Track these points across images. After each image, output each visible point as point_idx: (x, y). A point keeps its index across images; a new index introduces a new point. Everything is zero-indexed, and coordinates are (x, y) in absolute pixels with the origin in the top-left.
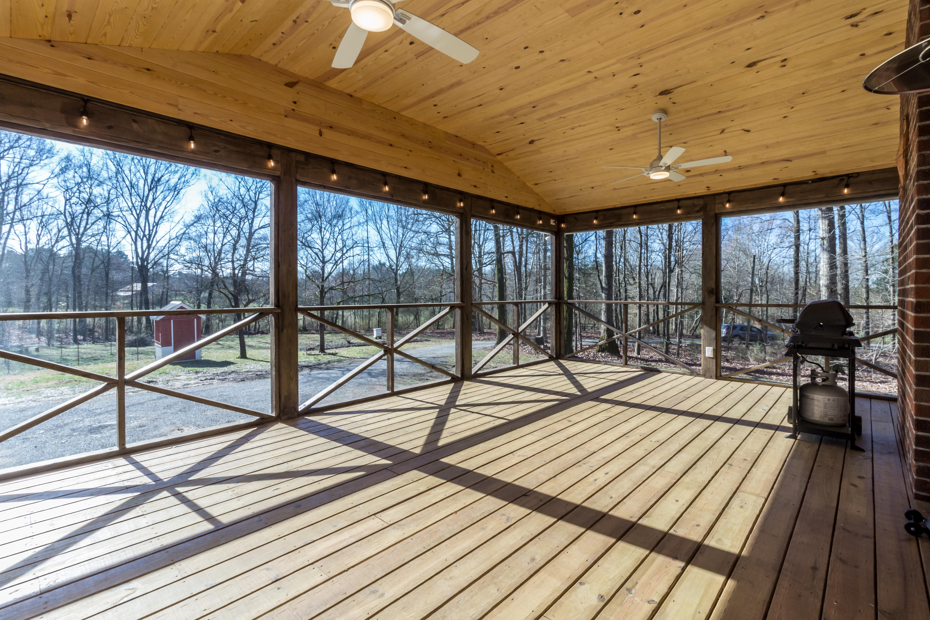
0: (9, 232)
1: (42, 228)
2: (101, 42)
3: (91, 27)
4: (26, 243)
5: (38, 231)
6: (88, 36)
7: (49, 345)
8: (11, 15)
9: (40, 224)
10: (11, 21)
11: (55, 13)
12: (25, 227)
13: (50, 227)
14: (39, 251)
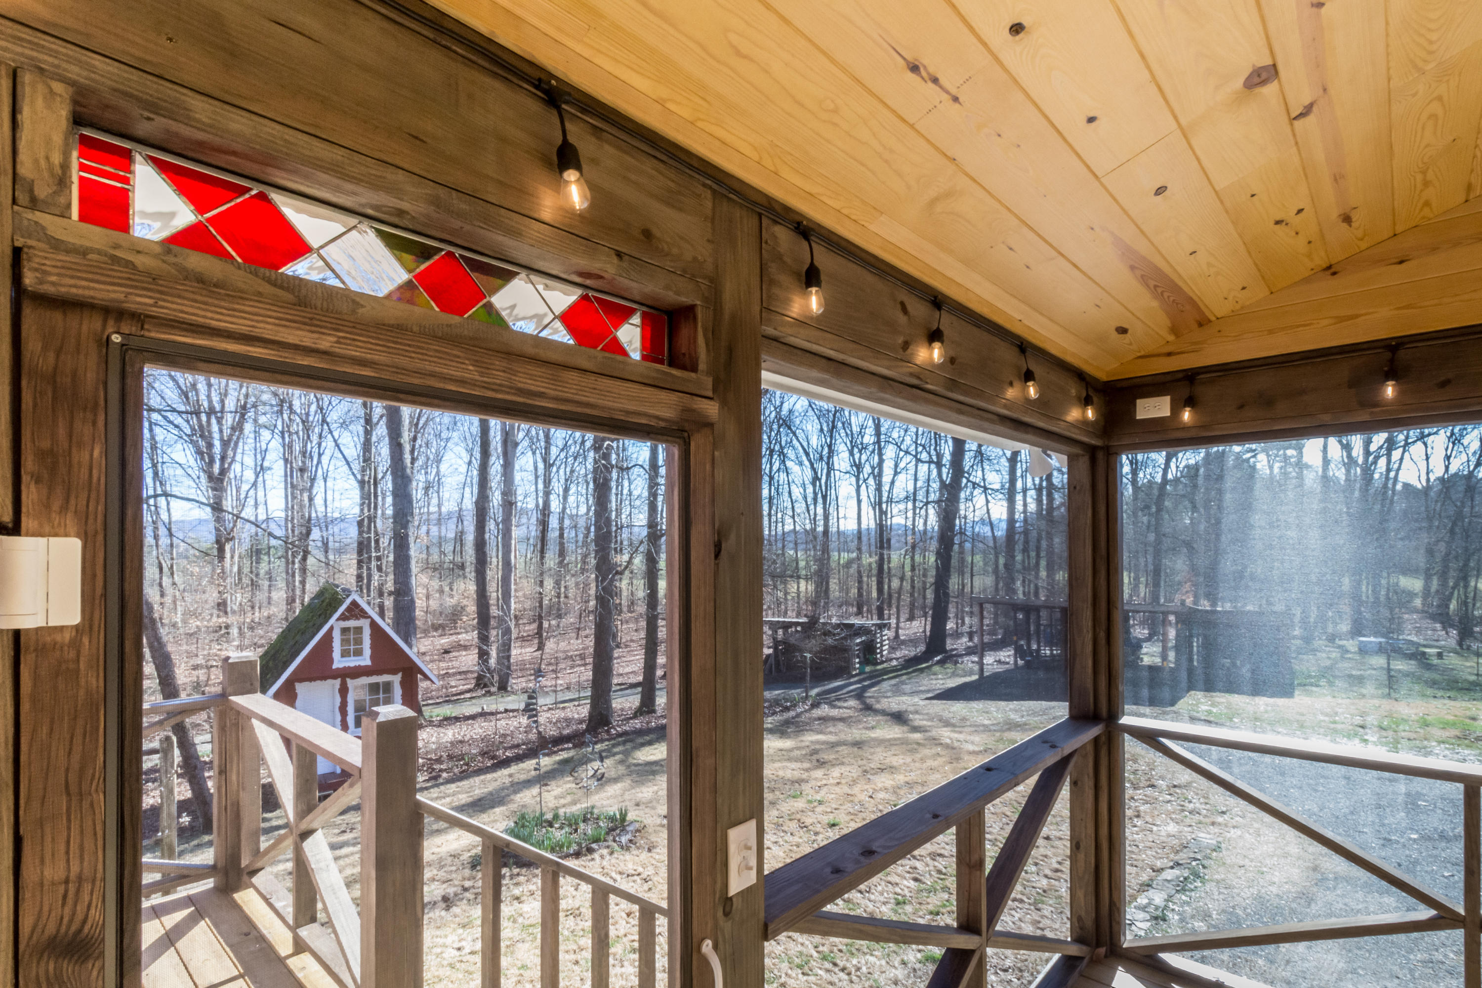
0: (1402, 459)
1: (1454, 443)
2: (1423, 218)
3: (1393, 209)
4: (1428, 473)
5: (1446, 450)
6: (1394, 224)
7: (1460, 644)
8: (1259, 270)
9: (1449, 438)
10: (1263, 277)
11: (1321, 230)
12: (1426, 447)
13: (1465, 441)
14: (1447, 483)
